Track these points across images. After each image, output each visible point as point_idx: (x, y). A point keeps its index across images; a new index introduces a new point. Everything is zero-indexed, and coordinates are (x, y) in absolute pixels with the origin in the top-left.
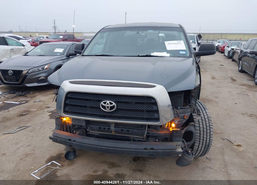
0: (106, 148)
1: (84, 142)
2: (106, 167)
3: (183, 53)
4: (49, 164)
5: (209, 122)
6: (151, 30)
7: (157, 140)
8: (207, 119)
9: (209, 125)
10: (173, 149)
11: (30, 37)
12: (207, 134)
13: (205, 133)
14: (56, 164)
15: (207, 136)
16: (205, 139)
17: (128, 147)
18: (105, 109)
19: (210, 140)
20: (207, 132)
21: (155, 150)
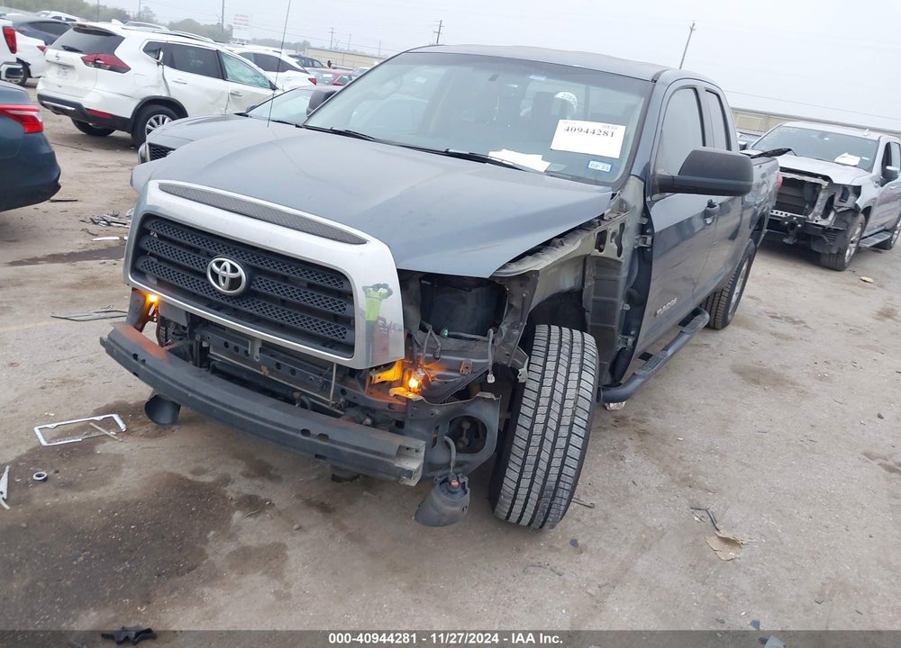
0: (205, 400)
1: (163, 372)
2: (235, 469)
3: (599, 168)
4: (97, 418)
5: (574, 412)
6: (543, 75)
7: (368, 421)
8: (572, 402)
9: (572, 423)
10: (383, 455)
11: (326, 65)
12: (553, 449)
13: (547, 446)
14: (117, 424)
15: (551, 457)
16: (543, 465)
17: (262, 414)
18: (218, 283)
19: (560, 473)
20: (554, 443)
21: (333, 442)
